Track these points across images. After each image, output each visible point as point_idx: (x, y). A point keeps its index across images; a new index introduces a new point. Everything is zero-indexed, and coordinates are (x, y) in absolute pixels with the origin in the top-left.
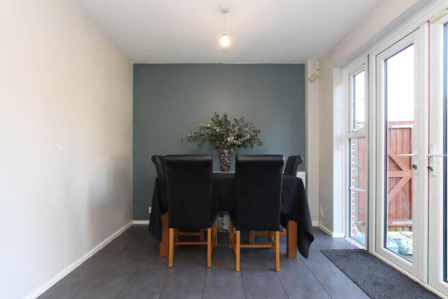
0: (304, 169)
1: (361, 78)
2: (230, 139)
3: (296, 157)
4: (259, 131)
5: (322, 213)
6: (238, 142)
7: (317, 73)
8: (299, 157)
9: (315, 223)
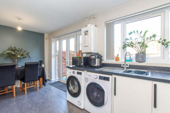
0: (44, 64)
1: (58, 42)
2: (19, 56)
3: (42, 61)
4: (29, 53)
5: (49, 75)
6: (22, 57)
7: (48, 37)
8: (43, 61)
9: (47, 78)
